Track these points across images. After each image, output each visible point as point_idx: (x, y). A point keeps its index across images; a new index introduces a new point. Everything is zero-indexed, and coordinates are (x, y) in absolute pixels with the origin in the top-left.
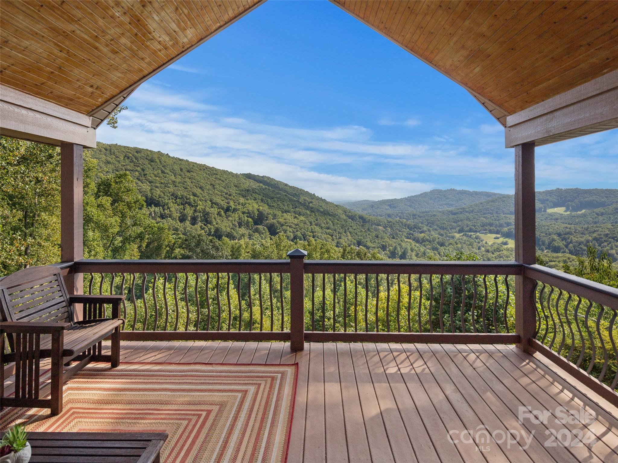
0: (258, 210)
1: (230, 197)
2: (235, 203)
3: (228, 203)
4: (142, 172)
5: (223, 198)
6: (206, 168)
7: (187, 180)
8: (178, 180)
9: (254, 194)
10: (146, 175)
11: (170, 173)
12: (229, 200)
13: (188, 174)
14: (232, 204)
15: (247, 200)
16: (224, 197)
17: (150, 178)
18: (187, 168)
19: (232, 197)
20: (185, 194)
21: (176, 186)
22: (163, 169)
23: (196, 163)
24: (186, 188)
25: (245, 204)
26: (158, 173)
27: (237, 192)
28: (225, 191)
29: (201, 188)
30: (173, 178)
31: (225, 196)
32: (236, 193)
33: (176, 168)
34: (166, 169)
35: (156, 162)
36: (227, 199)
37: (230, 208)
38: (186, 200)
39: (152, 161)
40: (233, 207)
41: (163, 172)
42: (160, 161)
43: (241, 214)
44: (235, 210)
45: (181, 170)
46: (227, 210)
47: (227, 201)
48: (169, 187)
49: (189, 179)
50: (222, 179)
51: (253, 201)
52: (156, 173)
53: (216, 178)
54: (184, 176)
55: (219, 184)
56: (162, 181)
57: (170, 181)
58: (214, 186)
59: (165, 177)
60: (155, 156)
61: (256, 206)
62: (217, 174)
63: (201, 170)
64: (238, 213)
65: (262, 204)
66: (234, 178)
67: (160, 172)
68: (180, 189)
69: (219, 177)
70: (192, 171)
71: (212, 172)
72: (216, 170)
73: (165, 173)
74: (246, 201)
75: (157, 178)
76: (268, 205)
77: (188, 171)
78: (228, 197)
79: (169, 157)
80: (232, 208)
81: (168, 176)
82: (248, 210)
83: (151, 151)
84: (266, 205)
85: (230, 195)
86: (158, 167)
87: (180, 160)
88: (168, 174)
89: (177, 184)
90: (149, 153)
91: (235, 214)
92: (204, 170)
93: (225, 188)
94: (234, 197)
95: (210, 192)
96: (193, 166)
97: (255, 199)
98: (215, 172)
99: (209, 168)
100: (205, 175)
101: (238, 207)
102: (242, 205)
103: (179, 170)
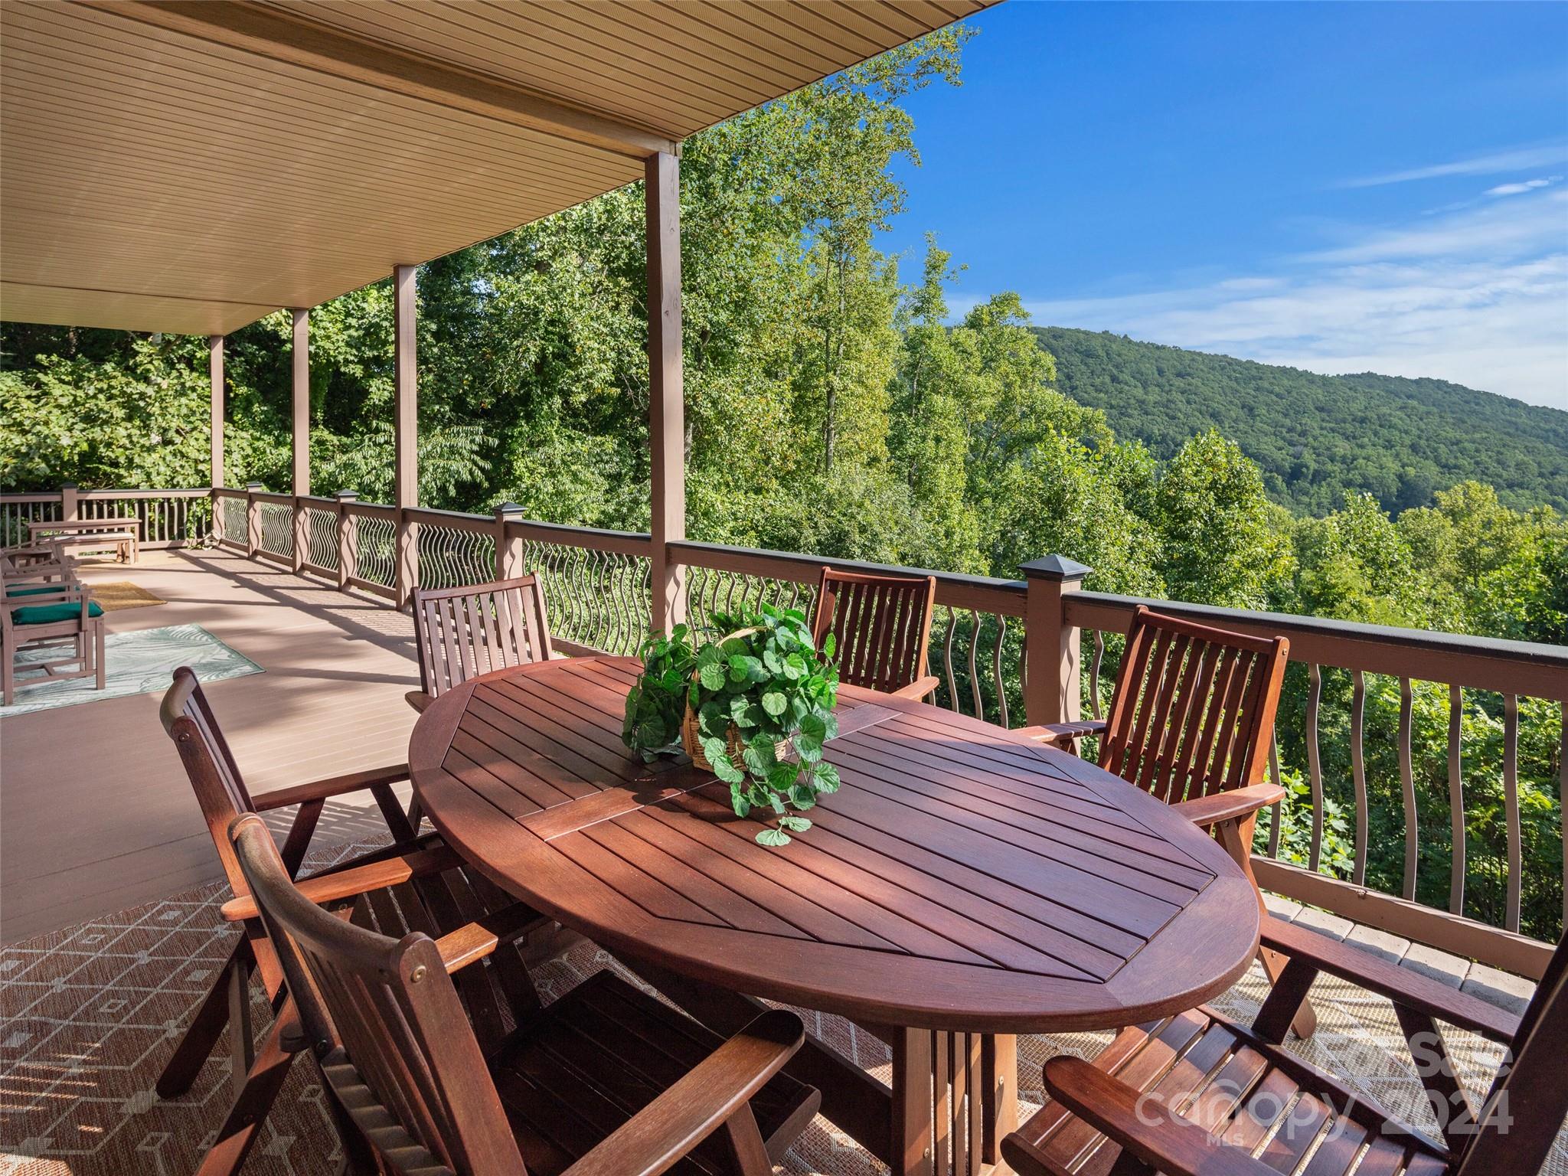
0: (1400, 477)
1: (1303, 440)
2: (1318, 455)
3: (1297, 456)
4: (1067, 382)
5: (1281, 443)
6: (1230, 364)
7: (1176, 396)
8: (1151, 398)
9: (1384, 432)
10: (1076, 388)
11: (1133, 382)
12: (1299, 448)
13: (1179, 383)
14: (1309, 458)
15: (1362, 447)
16: (1283, 439)
17: (1086, 396)
18: (1174, 367)
19: (1311, 439)
20: (1171, 432)
21: (1147, 413)
22: (1115, 372)
23: (1200, 354)
24: (1173, 418)
25: (1354, 459)
26: (1103, 383)
27: (1324, 424)
28: (1288, 422)
29: (1212, 416)
30: (1139, 392)
31: (1288, 435)
32: (1322, 428)
33: (1149, 369)
34: (1122, 372)
35: (1098, 357)
36: (1291, 444)
37: (1304, 470)
38: (1173, 446)
39: (1088, 354)
40: (1313, 466)
41: (1114, 379)
42: (1108, 354)
43: (1339, 487)
44: (1318, 477)
45: (1161, 372)
46: (1294, 475)
47: (1292, 450)
48: (1130, 416)
49: (1182, 393)
50: (1277, 389)
51: (1381, 451)
52: (1098, 381)
53: (1257, 389)
54: (1167, 388)
55: (1267, 405)
56: (1113, 402)
57: (1132, 401)
58: (1251, 409)
59: (1120, 392)
60: (1096, 344)
61: (1393, 466)
62: (1261, 379)
63: (1213, 369)
64: (1329, 485)
65: (1414, 459)
66: (1315, 387)
67: (1107, 379)
68: (1159, 420)
69: (1266, 385)
70: (1189, 375)
71: (1245, 372)
72: (1258, 367)
73: (1119, 383)
74: (1357, 451)
75: (1102, 395)
76: (1437, 461)
77: (1179, 375)
78: (1296, 437)
79: (1130, 342)
80: (1308, 468)
81: (1127, 388)
82: (1363, 476)
83: (1086, 333)
84: (1429, 462)
85: (1303, 434)
86: (1104, 369)
87: (1158, 348)
88: (1126, 383)
89: (1150, 408)
90: (1082, 336)
91: (1320, 486)
92: (1223, 368)
93: (1286, 415)
94: (1315, 439)
95: (1242, 426)
96: (1193, 360)
97: (1389, 445)
98: (1254, 372)
99: (1238, 363)
100: (1225, 381)
101: (1329, 467)
102: (1343, 462)
103: (1156, 373)
